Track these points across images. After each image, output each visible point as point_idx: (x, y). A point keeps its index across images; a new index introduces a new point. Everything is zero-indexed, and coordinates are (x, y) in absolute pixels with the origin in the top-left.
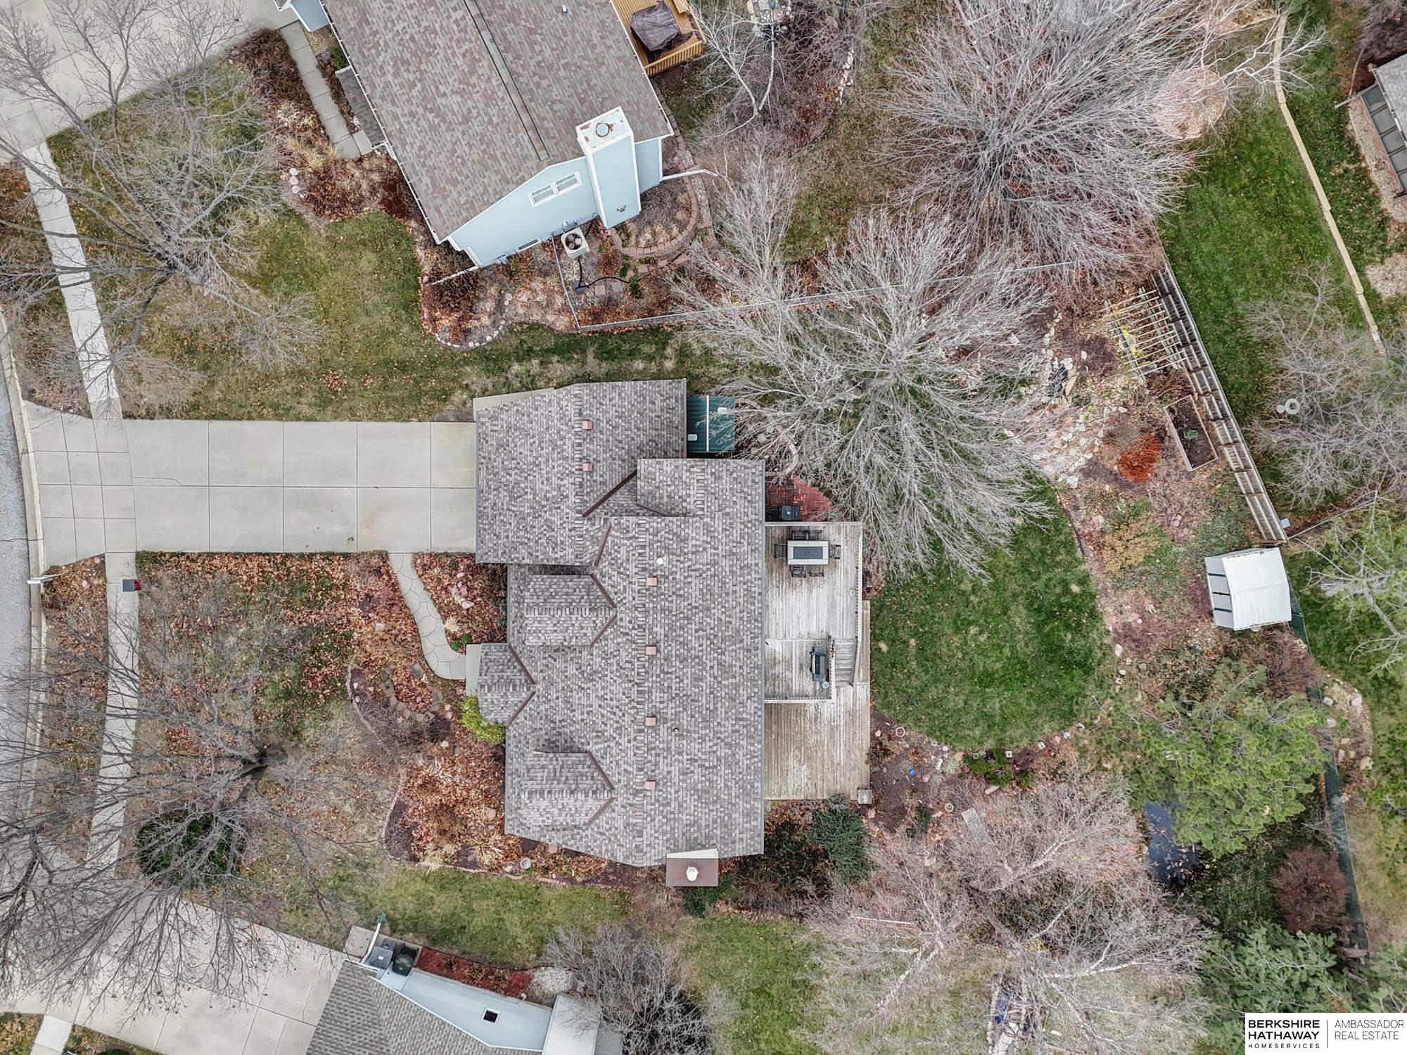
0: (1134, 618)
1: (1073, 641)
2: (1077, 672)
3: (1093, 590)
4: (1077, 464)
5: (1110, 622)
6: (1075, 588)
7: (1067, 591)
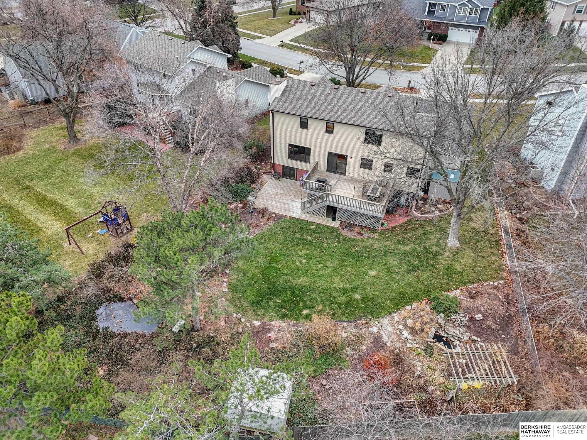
0: (272, 335)
1: (276, 302)
2: (255, 299)
3: (301, 320)
4: (384, 335)
5: (277, 323)
6: (305, 312)
7: (306, 307)
